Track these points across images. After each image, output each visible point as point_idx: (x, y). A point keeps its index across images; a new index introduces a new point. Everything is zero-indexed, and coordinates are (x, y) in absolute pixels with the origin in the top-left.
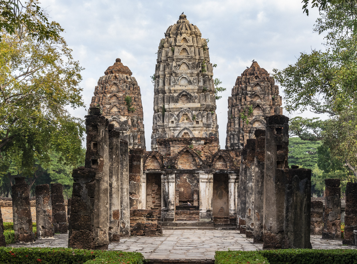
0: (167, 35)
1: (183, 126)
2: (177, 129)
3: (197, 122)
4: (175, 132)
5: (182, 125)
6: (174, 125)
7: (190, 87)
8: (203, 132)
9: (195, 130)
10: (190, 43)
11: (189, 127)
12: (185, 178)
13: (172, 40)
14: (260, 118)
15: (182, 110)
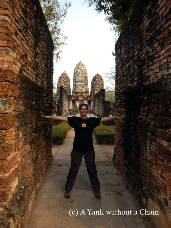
0: (77, 66)
1: (80, 88)
3: (84, 88)
6: (78, 88)
7: (82, 79)
10: (82, 68)
12: (81, 101)
13: (78, 67)
14: (99, 87)
15: (80, 84)
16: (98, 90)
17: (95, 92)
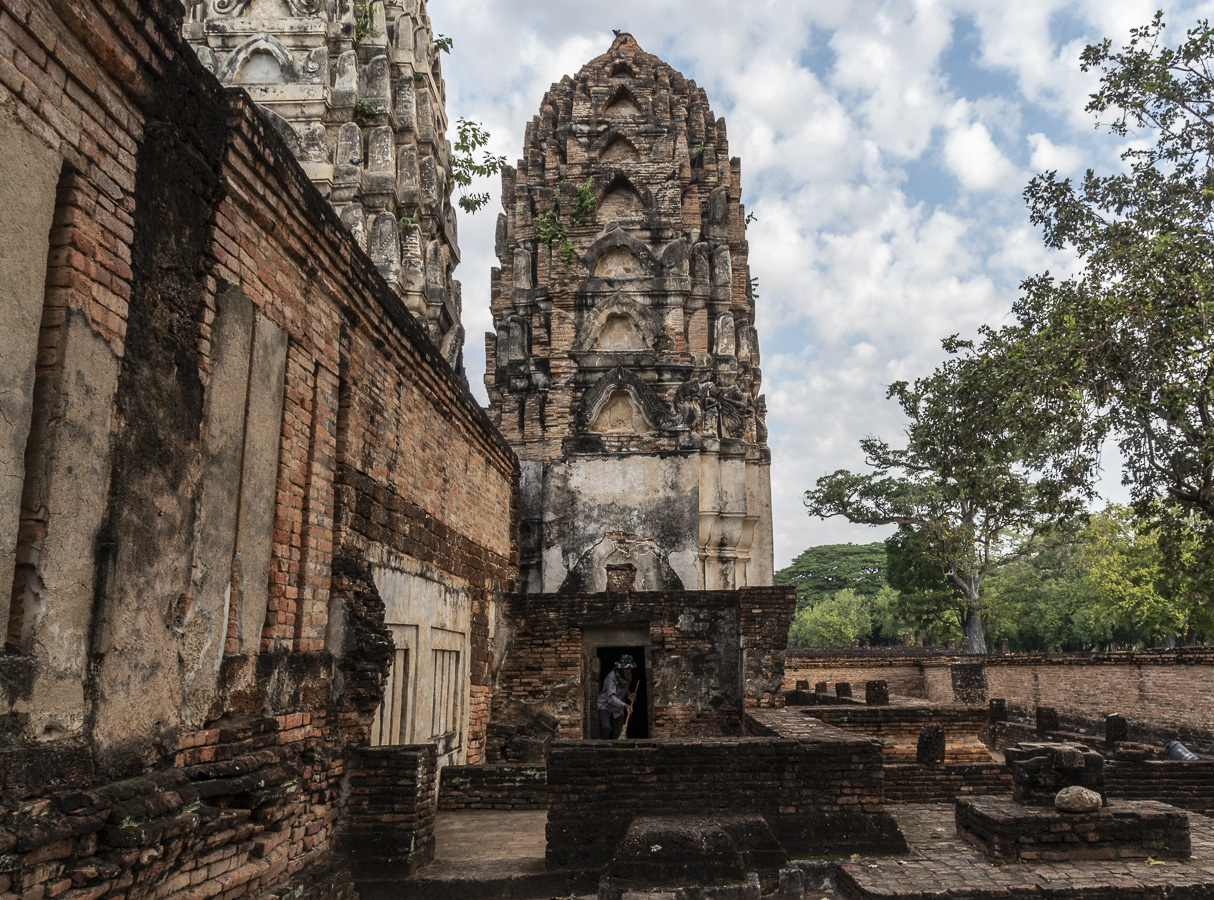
7: (292, 91)
14: (633, 236)
16: (616, 288)
17: (563, 337)
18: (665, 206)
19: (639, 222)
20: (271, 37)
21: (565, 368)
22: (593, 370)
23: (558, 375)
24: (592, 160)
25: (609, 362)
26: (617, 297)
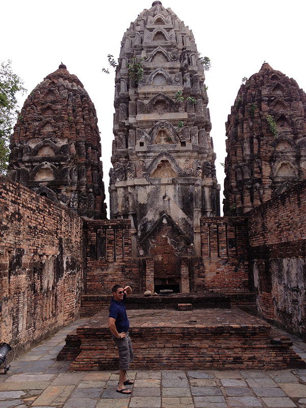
2: (148, 154)
3: (183, 144)
4: (147, 160)
5: (157, 149)
6: (144, 149)
7: (170, 88)
8: (192, 161)
9: (179, 157)
10: (169, 26)
11: (170, 152)
12: (164, 236)
15: (157, 123)
16: (284, 154)
17: (266, 171)
18: (299, 126)
19: (290, 132)
20: (162, 69)
21: (268, 182)
22: (278, 182)
23: (265, 184)
24: (271, 110)
25: (283, 180)
26: (284, 158)
